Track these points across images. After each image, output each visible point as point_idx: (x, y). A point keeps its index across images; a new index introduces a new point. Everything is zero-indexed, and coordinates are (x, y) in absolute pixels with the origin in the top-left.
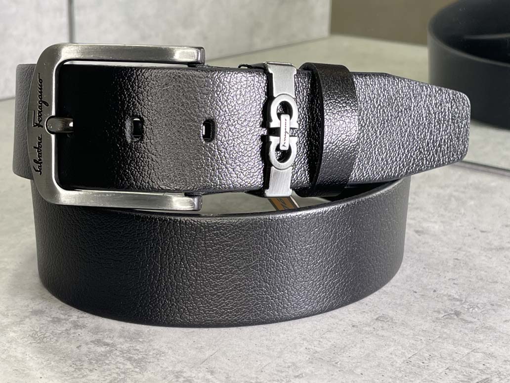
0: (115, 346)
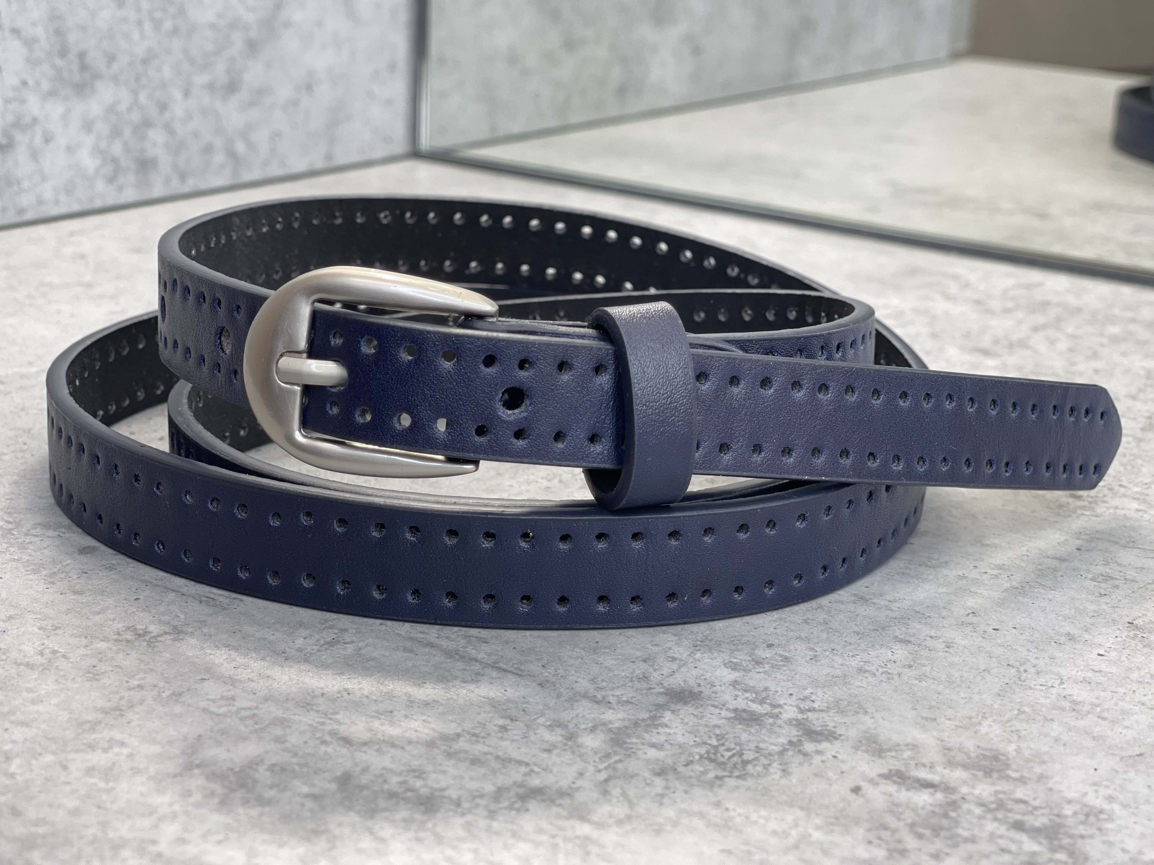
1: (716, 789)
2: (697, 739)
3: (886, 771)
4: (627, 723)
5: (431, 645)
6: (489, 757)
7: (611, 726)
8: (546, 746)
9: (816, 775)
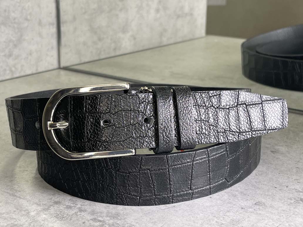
0: (105, 222)
1: (54, 223)
2: (56, 213)
3: (92, 218)
4: (42, 209)
5: (7, 193)
6: (9, 218)
7: (38, 210)
8: (22, 215)
9: (77, 220)
